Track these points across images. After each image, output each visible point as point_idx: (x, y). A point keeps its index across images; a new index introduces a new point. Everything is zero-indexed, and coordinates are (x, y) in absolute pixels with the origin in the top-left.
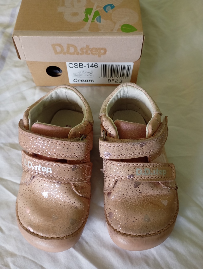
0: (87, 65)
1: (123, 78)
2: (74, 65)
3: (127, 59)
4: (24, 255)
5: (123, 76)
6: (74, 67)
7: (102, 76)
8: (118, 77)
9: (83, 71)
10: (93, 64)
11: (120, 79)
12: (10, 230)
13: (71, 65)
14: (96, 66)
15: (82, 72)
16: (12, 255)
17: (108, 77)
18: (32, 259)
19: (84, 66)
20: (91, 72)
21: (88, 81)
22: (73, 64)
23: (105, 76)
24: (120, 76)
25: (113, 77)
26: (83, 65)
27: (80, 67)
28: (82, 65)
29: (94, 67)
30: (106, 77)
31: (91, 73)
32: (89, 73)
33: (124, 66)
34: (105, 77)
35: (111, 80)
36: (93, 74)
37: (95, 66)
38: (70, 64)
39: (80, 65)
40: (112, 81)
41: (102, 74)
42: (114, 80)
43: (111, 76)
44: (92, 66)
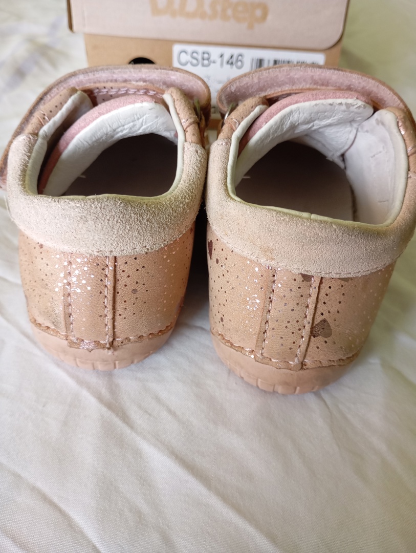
2: (189, 59)
6: (189, 64)
14: (239, 64)
22: (187, 54)
27: (203, 66)
28: (208, 60)
37: (237, 62)
38: (181, 55)
39: (203, 59)
44: (231, 62)
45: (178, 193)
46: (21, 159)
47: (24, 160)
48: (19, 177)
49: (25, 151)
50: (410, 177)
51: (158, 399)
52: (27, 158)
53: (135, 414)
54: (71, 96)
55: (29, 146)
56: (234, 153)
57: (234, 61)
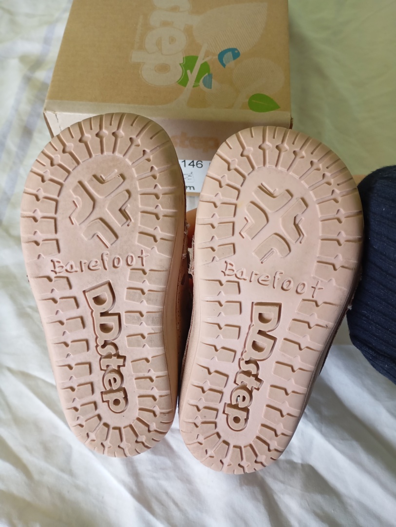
0: (183, 162)
14: (200, 166)
29: (195, 167)
44: (192, 164)
57: (195, 164)
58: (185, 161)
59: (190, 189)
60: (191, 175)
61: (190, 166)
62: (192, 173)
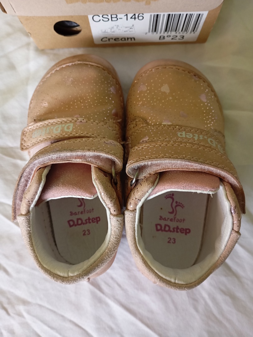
0: (125, 16)
1: (185, 32)
2: (101, 18)
3: (198, 6)
4: (40, 302)
5: (186, 30)
6: (101, 21)
7: (149, 31)
8: (178, 33)
9: (118, 26)
10: (135, 15)
11: (181, 34)
12: (18, 272)
13: (96, 18)
14: (141, 18)
15: (115, 27)
16: (25, 302)
17: (160, 33)
18: (50, 307)
19: (120, 18)
20: (132, 26)
21: (126, 39)
22: (99, 16)
23: (155, 31)
24: (182, 31)
25: (170, 32)
26: (118, 17)
27: (112, 20)
28: (116, 17)
29: (137, 19)
30: (157, 33)
31: (130, 28)
32: (129, 29)
33: (191, 15)
34: (155, 33)
35: (164, 37)
36: (134, 29)
37: (138, 17)
38: (94, 17)
39: (112, 18)
40: (166, 37)
41: (149, 29)
42: (170, 36)
43: (166, 31)
44: (134, 17)
45: (111, 246)
46: (26, 230)
47: (28, 230)
48: (29, 243)
49: (26, 225)
50: (233, 233)
51: (112, 278)
52: (29, 229)
53: (104, 286)
54: (40, 185)
55: (28, 222)
56: (138, 218)
57: (137, 16)
58: (127, 15)
59: (131, 40)
60: (133, 27)
61: (132, 19)
62: (133, 26)
